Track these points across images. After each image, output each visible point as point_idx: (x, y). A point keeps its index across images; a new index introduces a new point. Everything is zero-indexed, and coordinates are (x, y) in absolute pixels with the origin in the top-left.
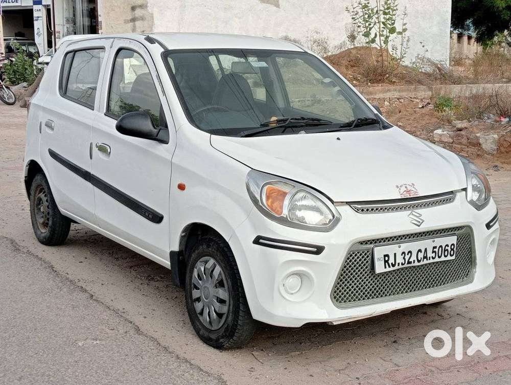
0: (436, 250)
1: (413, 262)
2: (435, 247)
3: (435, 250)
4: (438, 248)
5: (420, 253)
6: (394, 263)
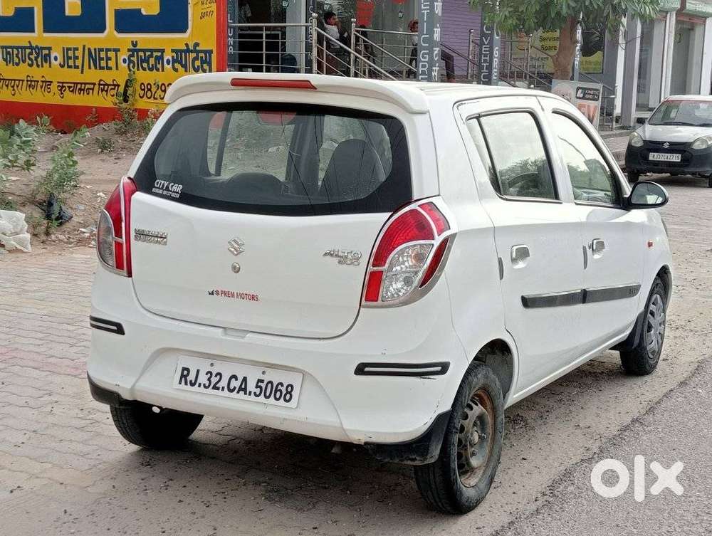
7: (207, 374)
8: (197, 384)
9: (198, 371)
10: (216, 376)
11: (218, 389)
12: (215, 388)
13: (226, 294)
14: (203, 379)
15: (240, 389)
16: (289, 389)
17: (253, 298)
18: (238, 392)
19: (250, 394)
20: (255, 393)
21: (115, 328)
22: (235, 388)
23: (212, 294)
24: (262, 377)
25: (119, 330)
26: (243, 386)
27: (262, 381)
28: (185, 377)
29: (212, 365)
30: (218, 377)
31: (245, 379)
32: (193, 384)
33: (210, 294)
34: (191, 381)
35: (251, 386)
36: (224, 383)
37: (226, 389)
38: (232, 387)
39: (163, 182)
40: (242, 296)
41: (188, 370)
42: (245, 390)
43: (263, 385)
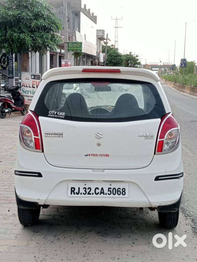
7: (84, 189)
8: (80, 193)
9: (79, 188)
10: (88, 189)
11: (90, 194)
12: (89, 194)
13: (93, 155)
14: (82, 191)
15: (101, 193)
16: (124, 190)
17: (107, 155)
18: (100, 194)
19: (106, 194)
20: (108, 194)
21: (37, 175)
22: (98, 193)
23: (87, 155)
24: (110, 187)
25: (40, 175)
26: (102, 192)
27: (111, 188)
28: (74, 191)
29: (85, 185)
30: (89, 189)
31: (102, 189)
32: (78, 194)
33: (85, 156)
34: (76, 193)
35: (106, 191)
36: (93, 191)
37: (94, 193)
38: (97, 193)
39: (53, 112)
40: (101, 155)
41: (74, 188)
42: (103, 193)
43: (111, 190)
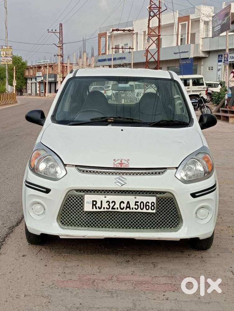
0: (139, 204)
1: (116, 209)
2: (136, 202)
3: (137, 204)
4: (139, 203)
5: (122, 204)
6: (100, 207)
